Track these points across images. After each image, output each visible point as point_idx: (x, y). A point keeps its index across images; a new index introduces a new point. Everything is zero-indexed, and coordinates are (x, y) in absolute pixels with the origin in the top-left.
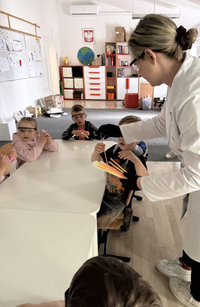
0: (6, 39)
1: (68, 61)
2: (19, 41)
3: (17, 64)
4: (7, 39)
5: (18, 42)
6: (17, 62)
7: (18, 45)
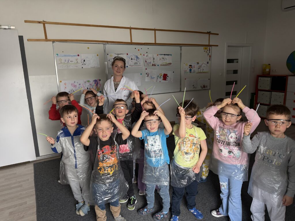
0: (144, 55)
1: (270, 70)
2: (169, 55)
3: (157, 79)
4: (146, 55)
5: (166, 56)
6: (158, 77)
7: (165, 58)
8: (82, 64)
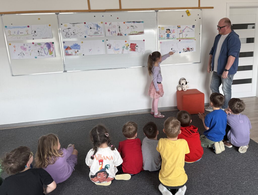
0: (106, 23)
2: (139, 22)
3: (123, 50)
5: (136, 24)
6: (124, 47)
7: (134, 26)
8: (33, 36)
